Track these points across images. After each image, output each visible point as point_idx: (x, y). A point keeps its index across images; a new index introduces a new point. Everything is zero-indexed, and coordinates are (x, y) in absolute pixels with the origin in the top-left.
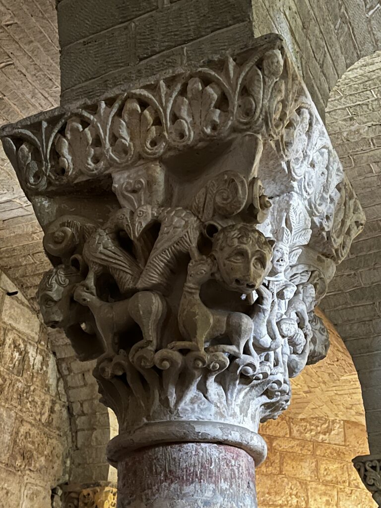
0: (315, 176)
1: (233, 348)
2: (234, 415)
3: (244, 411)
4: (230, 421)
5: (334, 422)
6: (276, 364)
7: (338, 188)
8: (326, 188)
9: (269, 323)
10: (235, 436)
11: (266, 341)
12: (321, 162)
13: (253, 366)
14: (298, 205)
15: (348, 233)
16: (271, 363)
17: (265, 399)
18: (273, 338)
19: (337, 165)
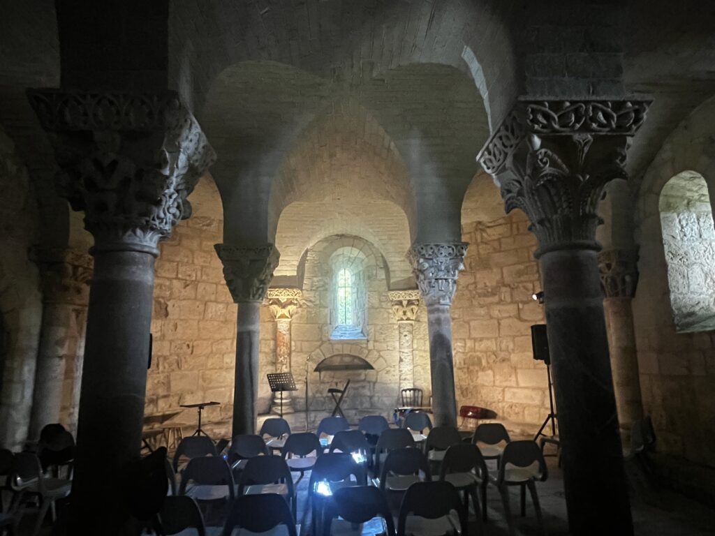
0: (192, 146)
1: (148, 218)
2: (146, 241)
3: (151, 240)
4: (145, 244)
5: (213, 220)
6: (166, 223)
7: (203, 147)
8: (196, 149)
9: (164, 209)
10: (146, 249)
11: (162, 215)
12: (195, 139)
13: (156, 225)
14: (182, 159)
15: (207, 165)
16: (164, 224)
17: (160, 235)
18: (165, 214)
19: (204, 137)
